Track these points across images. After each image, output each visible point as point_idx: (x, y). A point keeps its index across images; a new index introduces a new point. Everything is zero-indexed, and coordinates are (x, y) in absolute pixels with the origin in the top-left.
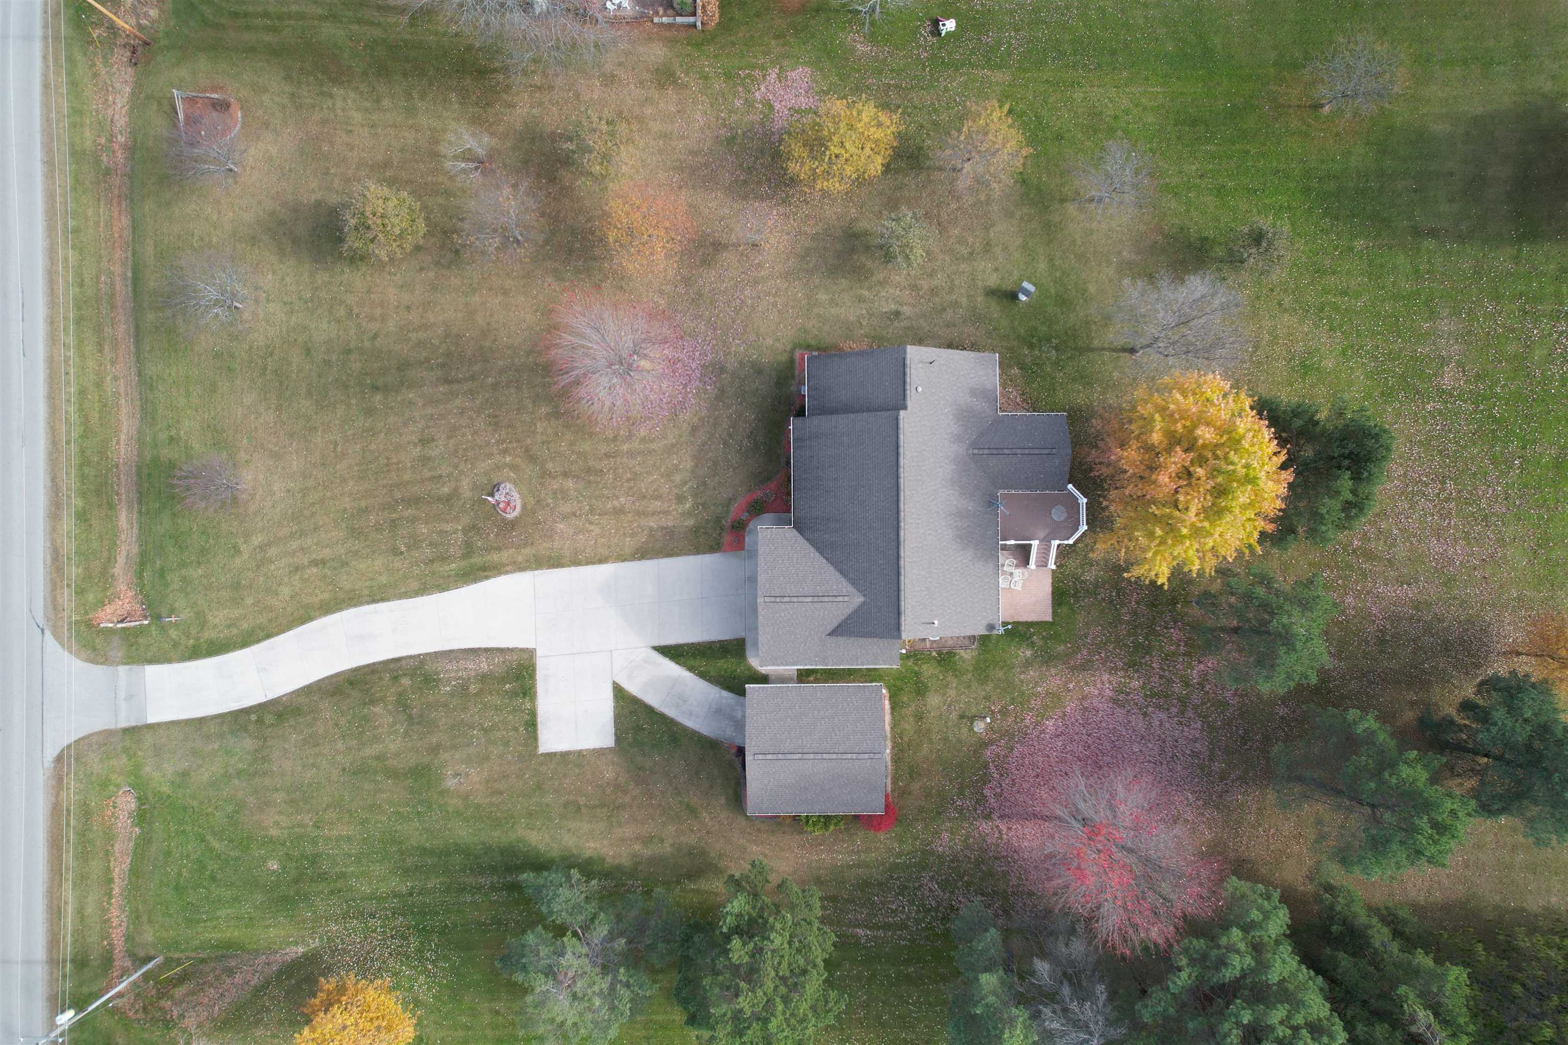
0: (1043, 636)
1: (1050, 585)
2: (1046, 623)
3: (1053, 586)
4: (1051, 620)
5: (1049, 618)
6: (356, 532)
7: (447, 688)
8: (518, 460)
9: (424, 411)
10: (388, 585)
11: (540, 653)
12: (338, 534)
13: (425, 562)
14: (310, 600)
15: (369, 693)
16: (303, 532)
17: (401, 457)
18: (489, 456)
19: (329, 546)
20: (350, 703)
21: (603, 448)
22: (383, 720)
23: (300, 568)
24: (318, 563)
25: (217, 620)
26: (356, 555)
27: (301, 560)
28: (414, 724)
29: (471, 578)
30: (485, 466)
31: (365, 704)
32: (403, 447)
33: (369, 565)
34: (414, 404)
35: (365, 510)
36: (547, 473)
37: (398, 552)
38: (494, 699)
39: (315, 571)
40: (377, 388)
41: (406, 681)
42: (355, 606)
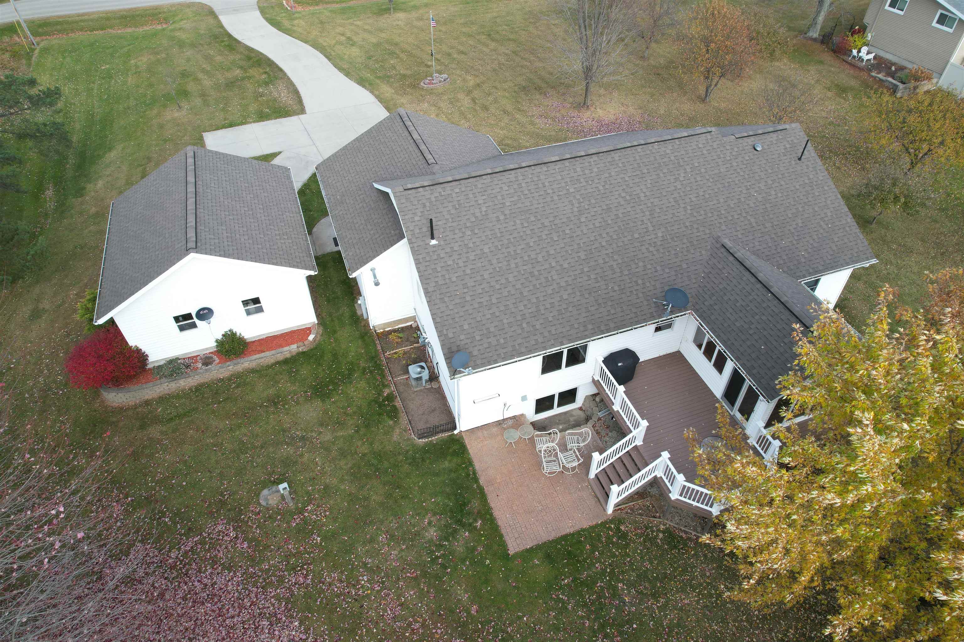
0: (474, 549)
1: (577, 528)
2: (503, 545)
3: (579, 533)
4: (511, 552)
5: (513, 547)
6: (378, 45)
7: (261, 90)
8: (471, 81)
9: (485, 49)
10: (342, 59)
11: (302, 116)
12: (374, 40)
13: (367, 67)
14: (321, 41)
15: (251, 67)
16: (370, 32)
17: (445, 48)
18: (467, 72)
19: (364, 40)
20: (241, 63)
21: (509, 108)
22: (229, 75)
23: (343, 35)
24: (349, 38)
25: (296, 22)
26: (361, 47)
27: (349, 34)
28: (227, 85)
29: (361, 82)
30: (458, 72)
31: (241, 68)
32: (452, 48)
33: (355, 51)
34: (487, 46)
35: (396, 44)
36: (469, 92)
37: (370, 58)
38: (253, 107)
39: (343, 38)
40: (489, 35)
41: (264, 76)
42: (321, 52)
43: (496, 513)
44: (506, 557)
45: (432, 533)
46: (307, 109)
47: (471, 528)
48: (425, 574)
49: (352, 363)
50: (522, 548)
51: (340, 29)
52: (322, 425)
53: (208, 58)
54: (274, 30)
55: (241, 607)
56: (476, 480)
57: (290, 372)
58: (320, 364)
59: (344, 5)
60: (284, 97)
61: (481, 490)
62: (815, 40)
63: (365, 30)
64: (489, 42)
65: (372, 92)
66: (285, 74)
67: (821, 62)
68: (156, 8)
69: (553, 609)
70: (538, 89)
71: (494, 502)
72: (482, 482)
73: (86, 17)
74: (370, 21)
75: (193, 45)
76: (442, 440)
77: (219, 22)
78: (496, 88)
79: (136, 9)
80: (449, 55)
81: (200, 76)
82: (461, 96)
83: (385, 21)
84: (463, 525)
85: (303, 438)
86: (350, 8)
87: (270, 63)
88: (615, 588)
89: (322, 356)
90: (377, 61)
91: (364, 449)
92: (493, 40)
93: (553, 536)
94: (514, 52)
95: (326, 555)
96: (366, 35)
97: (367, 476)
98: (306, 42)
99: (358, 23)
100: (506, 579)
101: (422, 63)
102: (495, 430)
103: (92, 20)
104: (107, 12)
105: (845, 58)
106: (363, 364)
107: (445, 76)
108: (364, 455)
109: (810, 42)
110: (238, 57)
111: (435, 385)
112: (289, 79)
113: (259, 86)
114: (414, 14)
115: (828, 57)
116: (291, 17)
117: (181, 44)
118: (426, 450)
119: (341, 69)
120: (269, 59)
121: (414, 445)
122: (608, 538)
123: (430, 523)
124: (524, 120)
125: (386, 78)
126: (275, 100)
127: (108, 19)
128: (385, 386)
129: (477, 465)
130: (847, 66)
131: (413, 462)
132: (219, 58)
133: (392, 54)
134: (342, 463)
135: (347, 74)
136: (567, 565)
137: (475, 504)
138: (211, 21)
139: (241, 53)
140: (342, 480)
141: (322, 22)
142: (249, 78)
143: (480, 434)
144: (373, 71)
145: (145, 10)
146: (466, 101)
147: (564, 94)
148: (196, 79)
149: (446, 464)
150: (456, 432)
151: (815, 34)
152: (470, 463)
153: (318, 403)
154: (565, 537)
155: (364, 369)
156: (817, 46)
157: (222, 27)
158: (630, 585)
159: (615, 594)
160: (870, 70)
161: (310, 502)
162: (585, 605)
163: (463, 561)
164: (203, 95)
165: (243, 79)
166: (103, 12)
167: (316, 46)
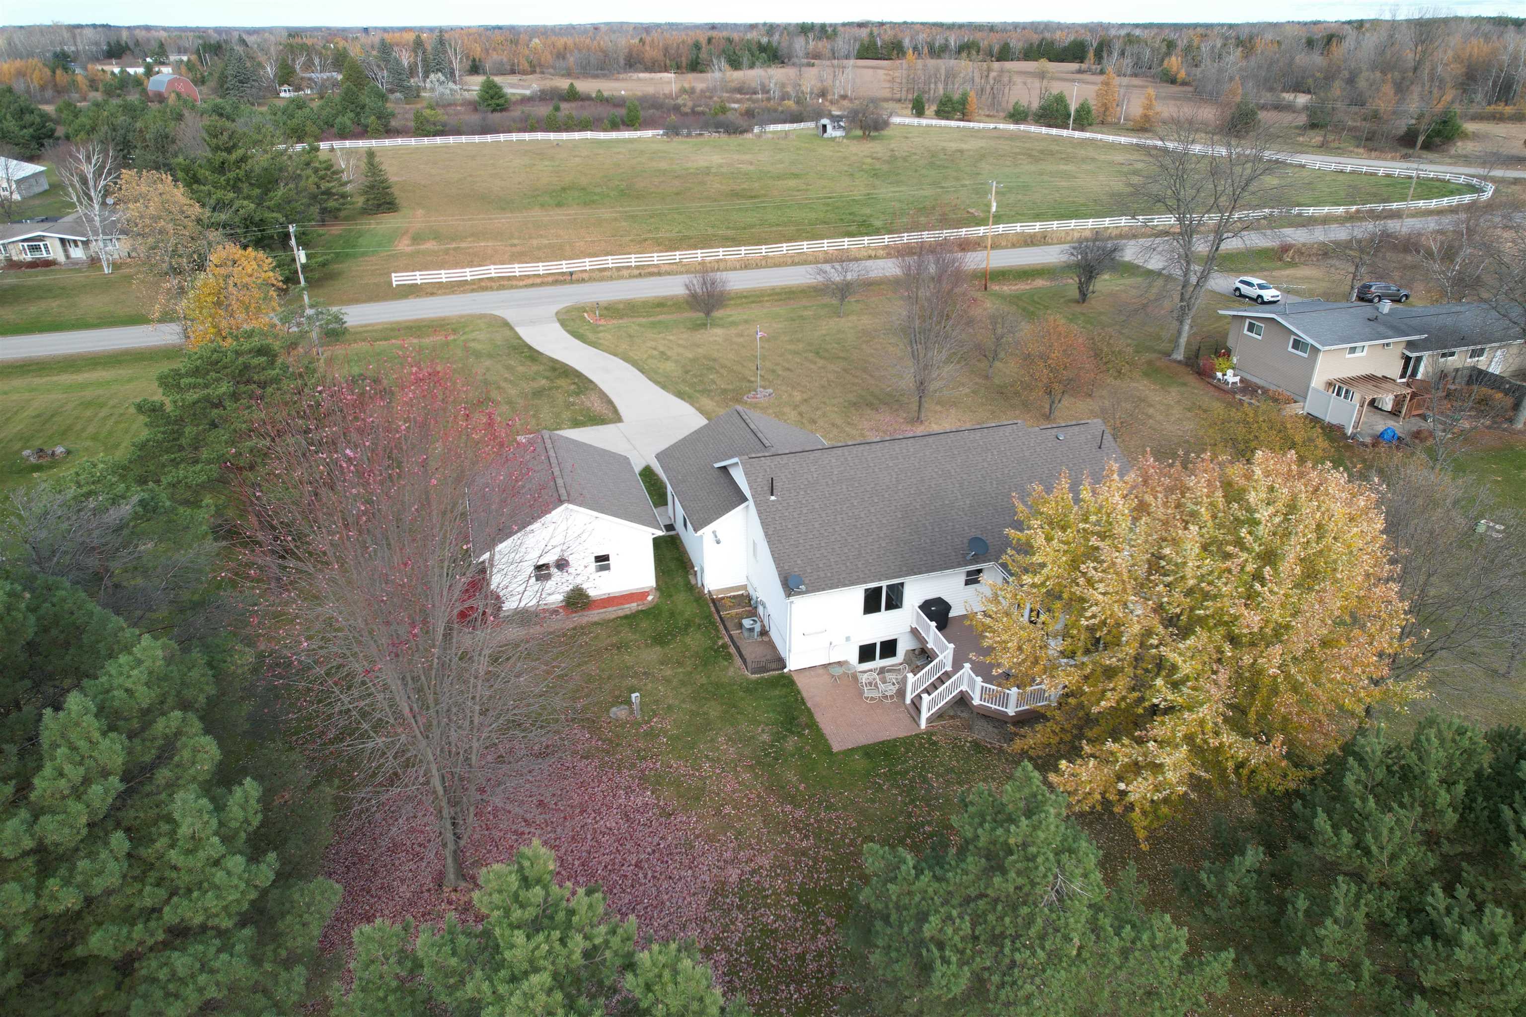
1: (893, 736)
2: (829, 748)
3: (895, 740)
4: (835, 751)
5: (837, 748)
6: (694, 360)
7: (571, 400)
8: (798, 397)
9: (812, 366)
10: (656, 373)
11: (619, 425)
12: (690, 356)
13: (684, 381)
14: (631, 354)
15: (557, 377)
16: (684, 347)
17: (768, 364)
18: (793, 388)
19: (678, 354)
20: (548, 374)
21: (839, 421)
22: (535, 385)
23: (655, 349)
24: (662, 353)
25: (601, 335)
26: (676, 362)
27: (662, 349)
28: (534, 394)
29: (680, 395)
30: (784, 388)
31: (547, 378)
32: (777, 364)
33: (670, 366)
34: (815, 363)
35: (715, 360)
36: (795, 407)
37: (687, 372)
38: (567, 415)
39: (655, 353)
40: (818, 353)
41: (573, 387)
42: (633, 365)
43: (821, 726)
44: (829, 752)
45: (765, 737)
46: (624, 418)
47: (800, 735)
48: (759, 763)
49: (688, 620)
50: (844, 748)
51: (653, 344)
52: (662, 664)
53: (509, 368)
54: (577, 342)
55: (600, 782)
56: (804, 703)
57: (631, 626)
58: (657, 620)
59: (652, 319)
60: (598, 406)
61: (809, 710)
62: (1179, 362)
63: (679, 345)
64: (818, 360)
65: (692, 404)
66: (596, 386)
67: (1185, 384)
68: (443, 319)
69: (869, 788)
70: (870, 405)
71: (819, 718)
72: (809, 704)
73: (369, 328)
74: (685, 336)
75: (490, 356)
76: (773, 676)
77: (516, 333)
78: (824, 403)
79: (422, 320)
80: (773, 371)
81: (503, 384)
82: (787, 410)
83: (700, 336)
84: (792, 733)
85: (645, 673)
86: (660, 322)
87: (578, 375)
88: (925, 778)
89: (660, 614)
90: (695, 376)
91: (704, 680)
92: (821, 358)
93: (871, 741)
94: (845, 370)
95: (673, 749)
96: (681, 350)
97: (706, 699)
98: (615, 355)
99: (671, 338)
100: (830, 767)
101: (744, 379)
102: (821, 671)
103: (376, 331)
104: (392, 323)
105: (1210, 380)
106: (697, 620)
107: (770, 391)
108: (703, 685)
109: (1174, 365)
110: (542, 368)
111: (765, 639)
112: (600, 390)
113: (569, 395)
114: (733, 331)
115: (1192, 379)
116: (595, 329)
117: (478, 355)
118: (757, 682)
119: (656, 382)
120: (577, 371)
121: (747, 679)
122: (921, 744)
123: (763, 731)
124: (854, 432)
125: (706, 392)
126: (588, 409)
127: (392, 330)
128: (719, 638)
129: (805, 694)
130: (1212, 389)
131: (747, 690)
132: (521, 369)
133: (710, 369)
134: (683, 690)
135: (664, 387)
136: (884, 760)
137: (803, 719)
138: (508, 333)
139: (545, 364)
140: (684, 701)
141: (630, 336)
142: (557, 388)
143: (807, 673)
144: (692, 385)
145: (432, 320)
146: (793, 415)
147: (897, 410)
148: (499, 388)
149: (777, 692)
150: (786, 670)
151: (1179, 356)
152: (799, 692)
153: (658, 649)
154: (883, 743)
155: (699, 625)
156: (1182, 369)
157: (520, 338)
158: (938, 775)
159: (925, 780)
160: (1235, 393)
161: (655, 715)
162: (898, 787)
163: (793, 756)
164: (510, 403)
165: (550, 389)
166: (386, 323)
167: (626, 359)
